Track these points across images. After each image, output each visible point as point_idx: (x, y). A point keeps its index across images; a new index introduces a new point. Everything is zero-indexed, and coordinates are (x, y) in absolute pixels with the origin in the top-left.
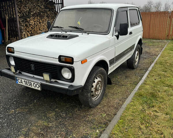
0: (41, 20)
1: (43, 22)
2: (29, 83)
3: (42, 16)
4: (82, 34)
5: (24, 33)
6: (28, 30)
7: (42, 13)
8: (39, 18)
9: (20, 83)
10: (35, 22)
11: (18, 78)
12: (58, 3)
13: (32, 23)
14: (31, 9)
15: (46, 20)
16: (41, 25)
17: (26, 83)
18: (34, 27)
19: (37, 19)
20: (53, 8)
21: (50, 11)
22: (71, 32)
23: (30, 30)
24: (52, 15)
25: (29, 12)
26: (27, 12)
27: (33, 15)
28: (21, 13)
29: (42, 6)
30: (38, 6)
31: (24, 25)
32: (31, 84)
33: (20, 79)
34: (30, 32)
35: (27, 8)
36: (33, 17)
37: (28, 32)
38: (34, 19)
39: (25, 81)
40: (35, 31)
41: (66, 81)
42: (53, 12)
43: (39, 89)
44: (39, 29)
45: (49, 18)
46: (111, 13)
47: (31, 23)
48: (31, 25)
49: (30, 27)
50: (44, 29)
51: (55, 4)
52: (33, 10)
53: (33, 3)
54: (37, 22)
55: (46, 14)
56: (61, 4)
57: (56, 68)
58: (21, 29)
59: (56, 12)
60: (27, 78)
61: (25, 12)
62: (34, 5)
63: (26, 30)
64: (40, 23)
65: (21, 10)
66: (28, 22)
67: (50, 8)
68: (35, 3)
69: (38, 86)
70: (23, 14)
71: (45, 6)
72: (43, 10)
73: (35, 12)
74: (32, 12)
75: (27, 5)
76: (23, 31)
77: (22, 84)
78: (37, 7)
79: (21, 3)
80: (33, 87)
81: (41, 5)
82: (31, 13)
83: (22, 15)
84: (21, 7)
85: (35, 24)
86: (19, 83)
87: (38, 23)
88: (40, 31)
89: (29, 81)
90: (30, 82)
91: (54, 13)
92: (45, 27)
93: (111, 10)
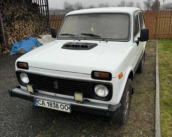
0: (26, 24)
1: (28, 26)
2: (55, 105)
3: (27, 19)
4: (100, 42)
5: (10, 38)
6: (13, 35)
7: (25, 16)
8: (24, 22)
9: (41, 104)
10: (20, 26)
11: (38, 100)
12: (42, 5)
13: (17, 27)
14: (14, 13)
15: (31, 23)
16: (26, 29)
17: (50, 105)
18: (20, 32)
19: (22, 23)
20: (37, 11)
21: (34, 14)
22: (85, 39)
23: (15, 35)
24: (37, 18)
25: (13, 16)
26: (10, 16)
27: (17, 19)
28: (4, 17)
29: (26, 8)
30: (21, 8)
31: (9, 30)
32: (58, 106)
33: (42, 101)
34: (16, 37)
35: (10, 11)
36: (18, 21)
37: (14, 37)
38: (19, 23)
39: (49, 102)
40: (21, 36)
41: (101, 99)
42: (37, 14)
43: (69, 111)
44: (25, 33)
45: (34, 21)
46: (128, 18)
47: (15, 28)
48: (16, 29)
49: (15, 32)
50: (29, 33)
51: (39, 6)
52: (16, 13)
53: (16, 5)
54: (22, 26)
55: (30, 17)
56: (45, 6)
57: (89, 85)
58: (6, 35)
59: (41, 14)
60: (51, 99)
61: (8, 15)
62: (17, 8)
63: (11, 35)
64: (25, 27)
65: (4, 13)
66: (12, 27)
67: (33, 11)
68: (18, 5)
69: (66, 108)
70: (6, 18)
71: (29, 8)
72: (26, 13)
73: (18, 15)
74: (15, 15)
75: (10, 8)
76: (8, 37)
77: (43, 106)
78: (20, 10)
79: (3, 6)
80: (60, 109)
81: (24, 8)
82: (15, 17)
83: (4, 19)
84: (3, 10)
85: (20, 28)
86: (39, 105)
87: (24, 27)
88: (26, 36)
89: (54, 102)
90: (56, 103)
91: (39, 15)
92: (30, 31)
93: (127, 15)
